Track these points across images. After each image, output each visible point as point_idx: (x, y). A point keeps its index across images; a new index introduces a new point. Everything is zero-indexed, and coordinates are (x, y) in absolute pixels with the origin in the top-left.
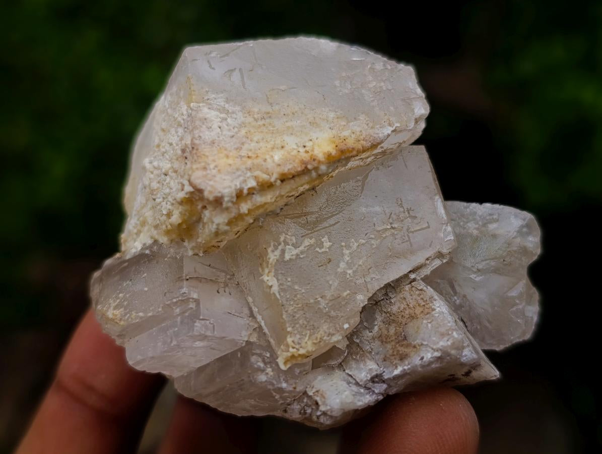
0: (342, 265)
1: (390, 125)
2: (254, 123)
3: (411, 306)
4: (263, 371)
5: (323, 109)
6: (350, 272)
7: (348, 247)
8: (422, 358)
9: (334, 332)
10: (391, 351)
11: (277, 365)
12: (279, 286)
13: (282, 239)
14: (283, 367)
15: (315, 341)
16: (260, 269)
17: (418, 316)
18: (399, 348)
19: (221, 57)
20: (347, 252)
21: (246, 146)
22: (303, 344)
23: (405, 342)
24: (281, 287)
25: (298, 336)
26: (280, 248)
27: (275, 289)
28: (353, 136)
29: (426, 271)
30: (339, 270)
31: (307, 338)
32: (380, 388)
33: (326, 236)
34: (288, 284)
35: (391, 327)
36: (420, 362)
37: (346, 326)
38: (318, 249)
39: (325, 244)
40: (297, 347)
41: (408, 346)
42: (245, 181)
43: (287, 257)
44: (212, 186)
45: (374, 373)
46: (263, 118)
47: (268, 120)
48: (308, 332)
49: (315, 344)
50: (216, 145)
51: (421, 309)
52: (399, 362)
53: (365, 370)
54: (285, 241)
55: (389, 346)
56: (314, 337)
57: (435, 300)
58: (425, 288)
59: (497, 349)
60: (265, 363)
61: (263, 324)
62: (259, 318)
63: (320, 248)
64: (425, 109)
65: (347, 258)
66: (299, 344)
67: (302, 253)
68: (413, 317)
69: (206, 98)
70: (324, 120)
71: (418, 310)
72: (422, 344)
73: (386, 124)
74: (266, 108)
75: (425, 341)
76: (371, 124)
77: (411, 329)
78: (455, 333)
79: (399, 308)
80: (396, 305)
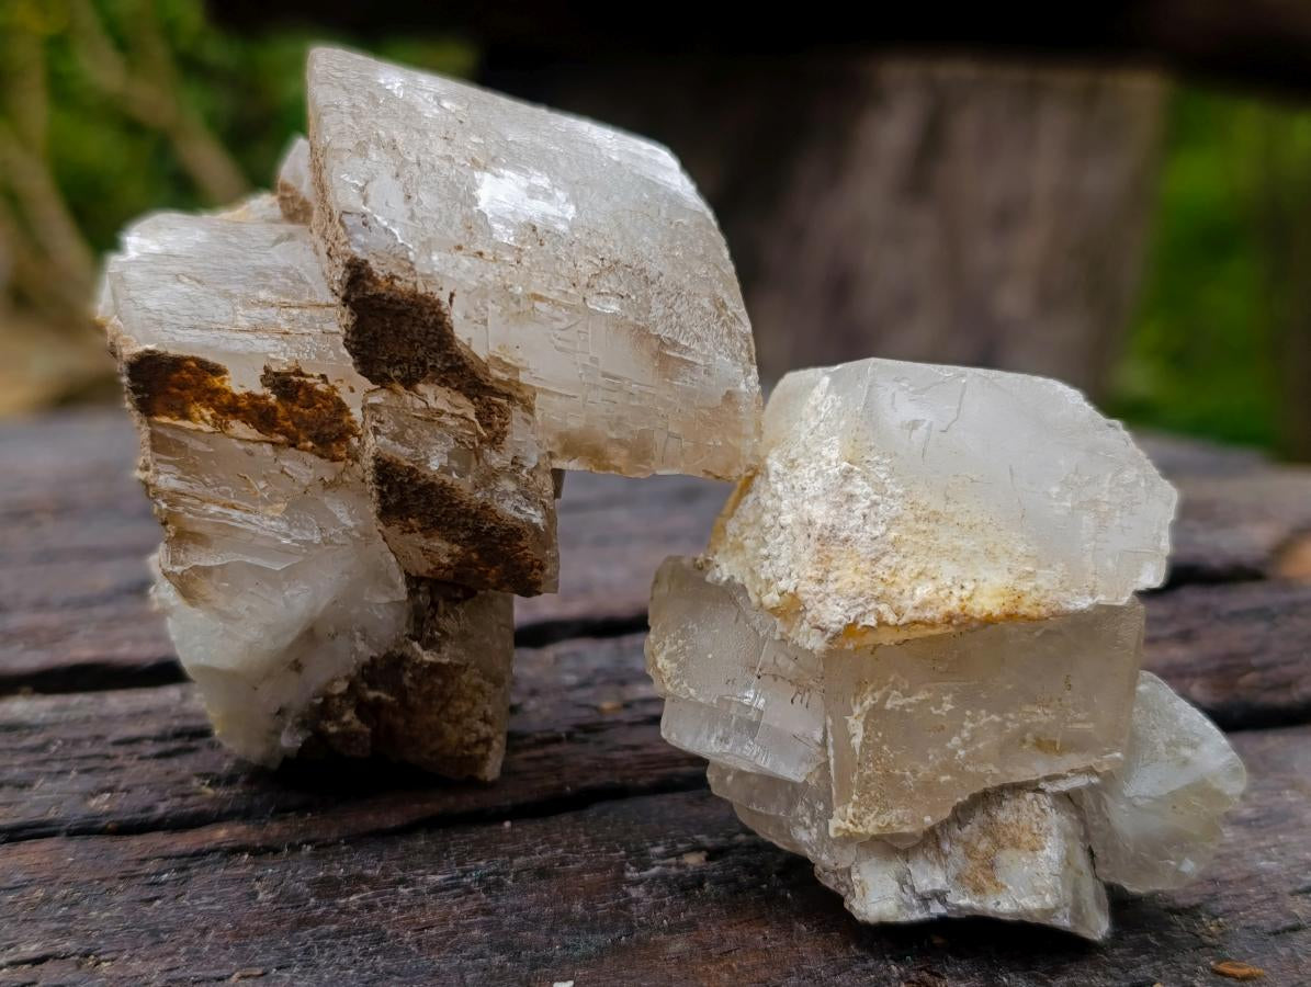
0: (956, 741)
1: (1092, 594)
2: (912, 524)
3: (1021, 824)
4: (807, 828)
5: (1014, 534)
6: (961, 753)
7: (973, 720)
8: (998, 903)
9: (909, 822)
10: (969, 872)
11: (827, 826)
12: (864, 738)
13: (891, 679)
14: (832, 834)
15: (880, 825)
16: (852, 700)
17: (1021, 845)
18: (980, 876)
19: (914, 393)
20: (968, 725)
21: (885, 560)
22: (865, 821)
23: (988, 872)
24: (866, 741)
25: (863, 809)
26: (885, 689)
27: (857, 741)
28: (1034, 594)
29: (1063, 786)
30: (949, 745)
31: (873, 815)
32: (937, 909)
33: (951, 695)
34: (877, 740)
35: (985, 840)
36: (993, 907)
37: (928, 819)
38: (932, 709)
39: (944, 705)
40: (856, 821)
41: (991, 878)
42: (863, 614)
43: (888, 706)
44: (819, 611)
45: (938, 887)
46: (927, 519)
47: (932, 525)
48: (877, 808)
49: (879, 828)
50: (849, 543)
51: (1029, 837)
52: (971, 892)
53: (928, 877)
54: (894, 683)
55: (971, 864)
56: (882, 817)
57: (1051, 835)
58: (1049, 810)
59: (1128, 889)
60: (813, 819)
61: (832, 762)
62: (831, 752)
63: (936, 709)
64: (1156, 579)
65: (966, 734)
66: (860, 818)
67: (911, 705)
68: (1016, 844)
69: (867, 458)
70: (1007, 552)
71: (1026, 837)
72: (1005, 887)
73: (1087, 591)
74: (937, 505)
75: (1011, 884)
76: (1066, 584)
77: (1005, 857)
78: (1048, 896)
79: (1006, 819)
80: (1004, 814)
